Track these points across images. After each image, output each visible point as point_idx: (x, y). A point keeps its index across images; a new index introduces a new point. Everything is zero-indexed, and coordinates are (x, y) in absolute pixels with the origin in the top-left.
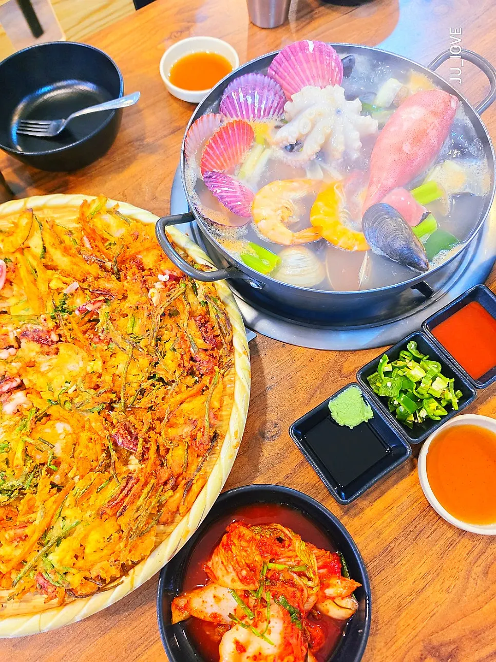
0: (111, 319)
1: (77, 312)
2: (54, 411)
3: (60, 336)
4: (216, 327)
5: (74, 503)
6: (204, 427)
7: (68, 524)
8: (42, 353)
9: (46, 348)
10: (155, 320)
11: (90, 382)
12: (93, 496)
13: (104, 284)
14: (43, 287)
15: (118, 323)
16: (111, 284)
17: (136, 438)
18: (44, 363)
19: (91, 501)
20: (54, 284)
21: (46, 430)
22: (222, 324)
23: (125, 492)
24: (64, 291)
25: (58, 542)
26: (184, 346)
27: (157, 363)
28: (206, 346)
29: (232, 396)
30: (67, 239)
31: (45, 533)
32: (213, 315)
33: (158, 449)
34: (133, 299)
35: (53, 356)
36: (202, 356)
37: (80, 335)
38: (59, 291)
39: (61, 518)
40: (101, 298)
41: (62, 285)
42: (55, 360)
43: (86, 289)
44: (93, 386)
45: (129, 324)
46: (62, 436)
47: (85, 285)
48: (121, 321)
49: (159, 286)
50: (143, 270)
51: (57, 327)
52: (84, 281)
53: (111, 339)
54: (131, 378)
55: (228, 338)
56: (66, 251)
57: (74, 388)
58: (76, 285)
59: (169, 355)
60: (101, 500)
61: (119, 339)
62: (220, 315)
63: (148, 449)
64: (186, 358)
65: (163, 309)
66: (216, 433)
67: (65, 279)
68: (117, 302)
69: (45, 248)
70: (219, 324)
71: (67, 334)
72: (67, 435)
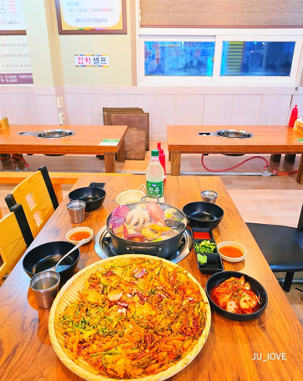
0: (166, 303)
1: (157, 295)
2: (132, 320)
3: (147, 299)
4: (199, 323)
5: (122, 347)
6: (178, 349)
7: (116, 351)
8: (139, 302)
9: (141, 301)
10: (180, 310)
11: (148, 317)
12: (129, 349)
13: (170, 292)
14: (151, 283)
15: (167, 305)
16: (173, 293)
17: (153, 341)
18: (138, 304)
19: (127, 350)
20: (156, 284)
21: (126, 324)
22: (202, 322)
23: (140, 354)
24: (157, 287)
25: (110, 354)
26: (185, 323)
27: (173, 323)
28: (192, 327)
29: (192, 349)
30: (167, 274)
31: (108, 349)
32: (200, 318)
33: (157, 350)
34: (177, 301)
35: (141, 305)
36: (189, 329)
37: (154, 303)
38: (156, 287)
39: (115, 349)
40: (167, 295)
41: (158, 286)
42: (141, 306)
43: (163, 291)
44: (148, 319)
45: (171, 308)
46: (129, 328)
47: (164, 289)
48: (169, 306)
49: (187, 301)
50: (185, 294)
51: (149, 296)
52: (165, 288)
53: (162, 309)
54: (162, 324)
55: (201, 329)
56: (165, 277)
57: (142, 317)
58: (162, 288)
59: (179, 323)
60: (131, 352)
61: (165, 311)
62: (203, 319)
63: (155, 347)
64: (184, 327)
65: (185, 307)
66: (180, 355)
67: (159, 284)
68: (171, 300)
69: (159, 273)
70: (201, 322)
71: (150, 300)
72: (131, 329)
